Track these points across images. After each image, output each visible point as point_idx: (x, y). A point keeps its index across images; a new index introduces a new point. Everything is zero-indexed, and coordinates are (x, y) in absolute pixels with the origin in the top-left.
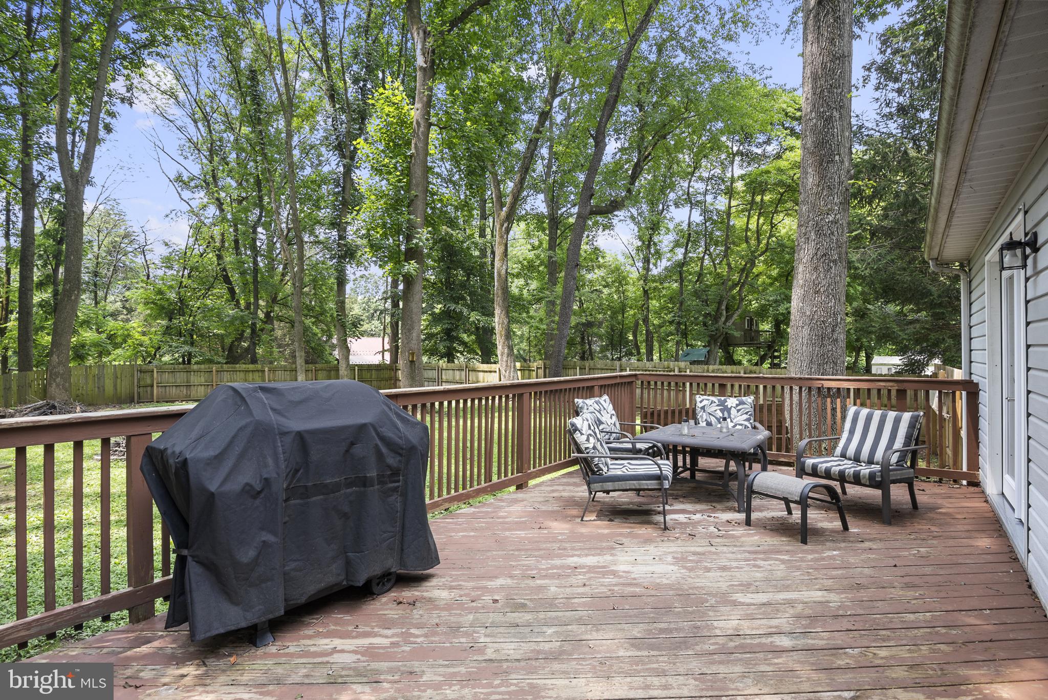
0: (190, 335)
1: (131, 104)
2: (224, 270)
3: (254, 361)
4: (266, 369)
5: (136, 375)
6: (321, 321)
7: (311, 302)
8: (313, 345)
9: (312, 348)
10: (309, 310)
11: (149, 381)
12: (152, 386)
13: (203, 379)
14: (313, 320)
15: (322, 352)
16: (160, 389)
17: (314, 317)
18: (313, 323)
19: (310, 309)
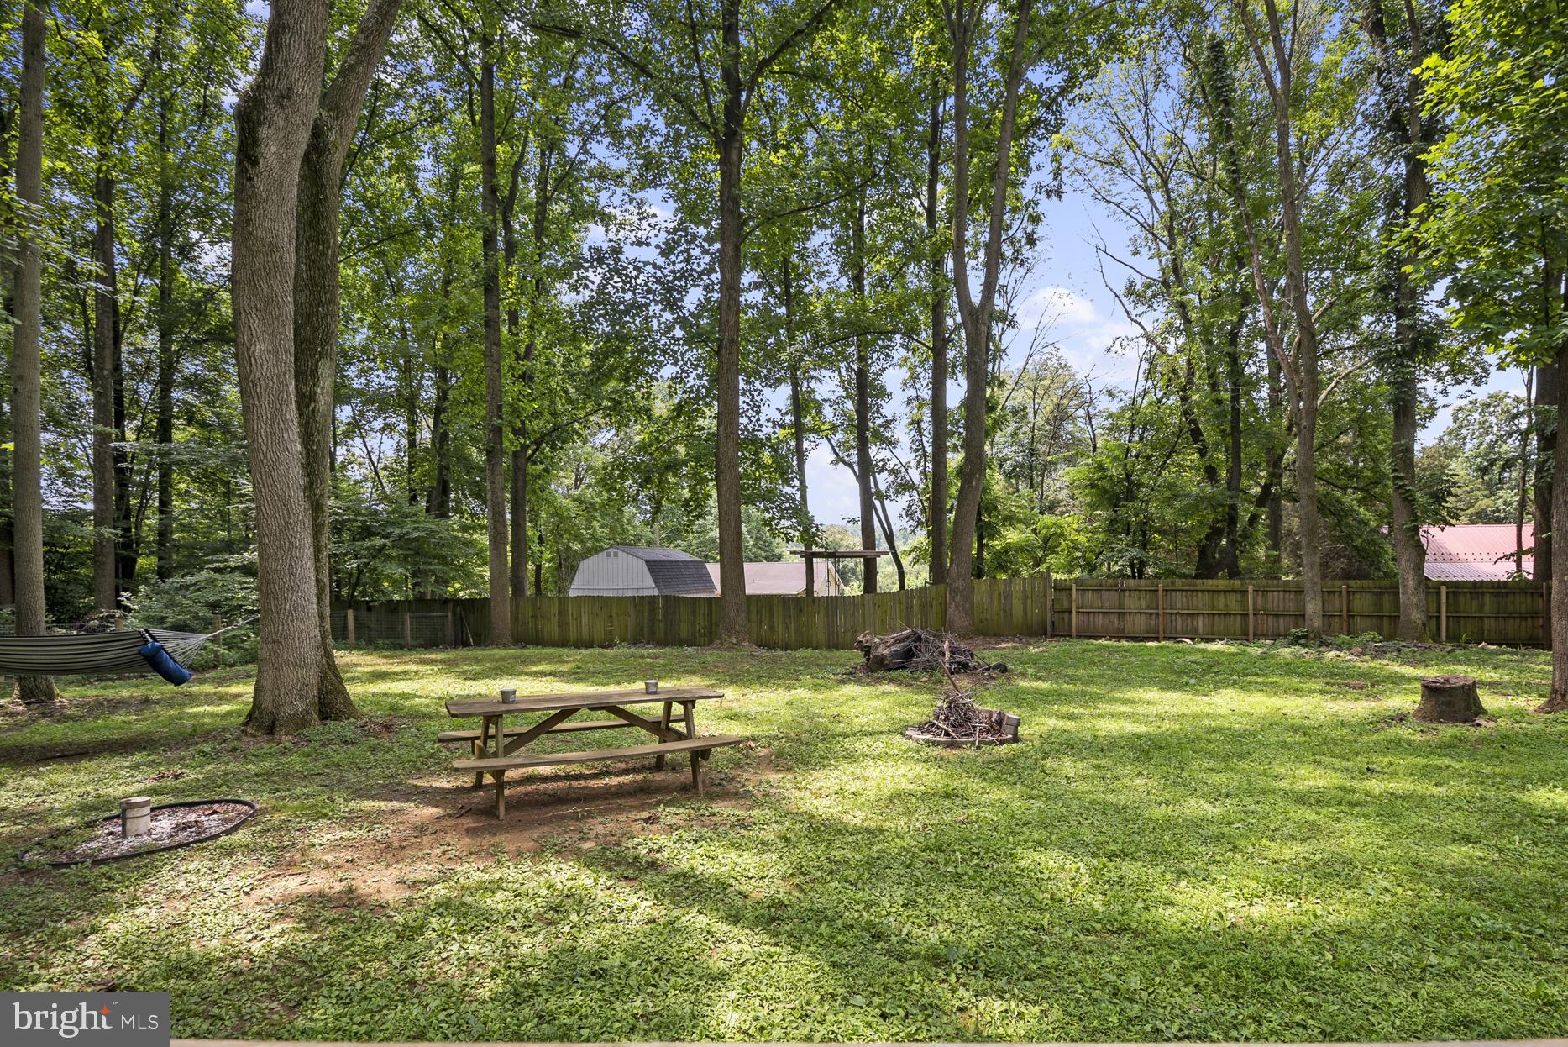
0: (1142, 533)
1: (1059, 197)
2: (1194, 422)
3: (1234, 573)
4: (1250, 588)
5: (1051, 595)
6: (1374, 497)
7: (1356, 462)
8: (1358, 542)
9: (1356, 548)
10: (1350, 478)
11: (1066, 605)
12: (1070, 612)
13: (1143, 603)
14: (1359, 495)
15: (1377, 555)
16: (1081, 617)
17: (1362, 490)
18: (1360, 501)
19: (1352, 474)
